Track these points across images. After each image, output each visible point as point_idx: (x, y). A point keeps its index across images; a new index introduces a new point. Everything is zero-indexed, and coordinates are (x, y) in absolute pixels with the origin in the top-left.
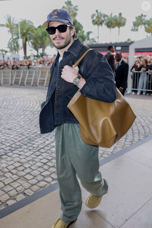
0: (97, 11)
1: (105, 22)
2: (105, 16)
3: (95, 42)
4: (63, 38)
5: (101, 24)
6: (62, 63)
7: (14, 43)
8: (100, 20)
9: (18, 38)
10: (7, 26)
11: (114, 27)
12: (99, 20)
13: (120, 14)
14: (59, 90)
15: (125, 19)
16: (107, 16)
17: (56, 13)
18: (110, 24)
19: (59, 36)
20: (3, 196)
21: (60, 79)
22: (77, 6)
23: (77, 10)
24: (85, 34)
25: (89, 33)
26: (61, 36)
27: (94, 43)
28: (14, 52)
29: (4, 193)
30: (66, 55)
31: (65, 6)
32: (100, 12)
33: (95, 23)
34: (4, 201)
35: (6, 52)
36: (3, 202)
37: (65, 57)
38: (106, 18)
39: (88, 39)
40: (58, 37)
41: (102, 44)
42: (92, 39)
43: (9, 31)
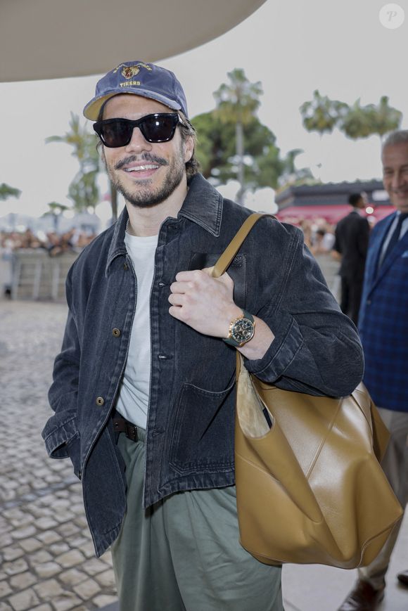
0: (317, 93)
1: (340, 122)
2: (339, 106)
3: (312, 177)
4: (162, 162)
5: (328, 126)
6: (166, 259)
7: (86, 184)
8: (327, 118)
9: (97, 170)
10: (70, 139)
11: (365, 135)
12: (322, 118)
13: (385, 100)
14: (164, 367)
15: (399, 114)
16: (345, 105)
17: (135, 71)
18: (354, 128)
19: (146, 155)
20: (84, 585)
21: (160, 322)
22: (259, 83)
23: (259, 92)
24: (283, 156)
25: (293, 154)
26: (151, 153)
27: (309, 182)
28: (84, 208)
29: (85, 577)
30: (168, 232)
31: (228, 82)
32: (326, 97)
33: (311, 125)
34: (87, 595)
35: (63, 208)
36: (85, 598)
37: (168, 240)
38: (344, 112)
39: (292, 171)
40: (139, 156)
41: (331, 185)
42: (305, 170)
43: (73, 154)
